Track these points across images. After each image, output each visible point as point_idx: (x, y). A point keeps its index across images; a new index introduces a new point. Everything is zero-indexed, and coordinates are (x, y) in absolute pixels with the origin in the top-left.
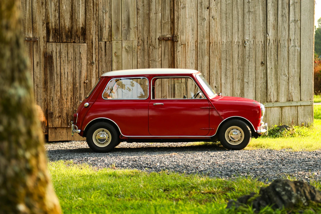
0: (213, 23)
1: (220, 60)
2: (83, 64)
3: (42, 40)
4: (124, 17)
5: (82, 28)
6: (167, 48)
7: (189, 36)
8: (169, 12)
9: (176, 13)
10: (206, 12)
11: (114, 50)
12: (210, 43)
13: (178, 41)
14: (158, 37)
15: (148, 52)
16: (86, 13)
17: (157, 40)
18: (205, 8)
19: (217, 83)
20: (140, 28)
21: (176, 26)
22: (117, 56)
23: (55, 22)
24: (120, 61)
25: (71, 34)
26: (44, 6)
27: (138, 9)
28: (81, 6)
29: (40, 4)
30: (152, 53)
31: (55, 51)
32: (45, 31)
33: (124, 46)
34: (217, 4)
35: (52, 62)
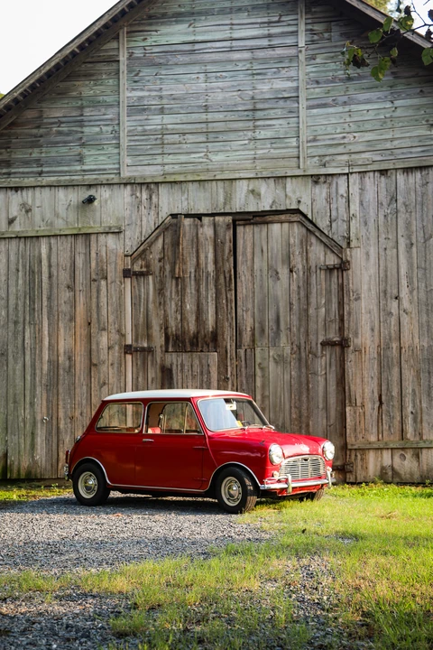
0: (405, 319)
1: (418, 372)
2: (212, 380)
3: (159, 350)
4: (271, 315)
5: (212, 332)
6: (333, 356)
7: (366, 339)
8: (337, 305)
9: (346, 307)
10: (395, 304)
11: (258, 360)
12: (401, 348)
13: (349, 346)
14: (320, 341)
15: (307, 362)
16: (217, 313)
17: (319, 345)
18: (391, 298)
19: (414, 407)
20: (294, 329)
21: (346, 325)
22: (262, 369)
23: (176, 326)
24: (267, 375)
25: (197, 341)
26: (162, 307)
27: (291, 304)
28: (210, 304)
29: (158, 305)
30: (312, 363)
31: (175, 363)
32: (163, 339)
33: (271, 354)
34: (411, 292)
35: (171, 378)
